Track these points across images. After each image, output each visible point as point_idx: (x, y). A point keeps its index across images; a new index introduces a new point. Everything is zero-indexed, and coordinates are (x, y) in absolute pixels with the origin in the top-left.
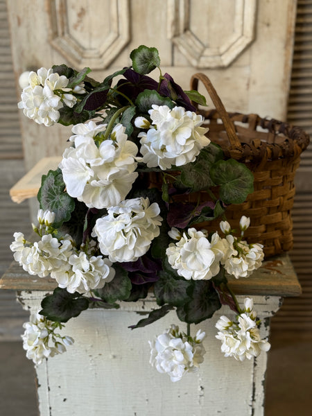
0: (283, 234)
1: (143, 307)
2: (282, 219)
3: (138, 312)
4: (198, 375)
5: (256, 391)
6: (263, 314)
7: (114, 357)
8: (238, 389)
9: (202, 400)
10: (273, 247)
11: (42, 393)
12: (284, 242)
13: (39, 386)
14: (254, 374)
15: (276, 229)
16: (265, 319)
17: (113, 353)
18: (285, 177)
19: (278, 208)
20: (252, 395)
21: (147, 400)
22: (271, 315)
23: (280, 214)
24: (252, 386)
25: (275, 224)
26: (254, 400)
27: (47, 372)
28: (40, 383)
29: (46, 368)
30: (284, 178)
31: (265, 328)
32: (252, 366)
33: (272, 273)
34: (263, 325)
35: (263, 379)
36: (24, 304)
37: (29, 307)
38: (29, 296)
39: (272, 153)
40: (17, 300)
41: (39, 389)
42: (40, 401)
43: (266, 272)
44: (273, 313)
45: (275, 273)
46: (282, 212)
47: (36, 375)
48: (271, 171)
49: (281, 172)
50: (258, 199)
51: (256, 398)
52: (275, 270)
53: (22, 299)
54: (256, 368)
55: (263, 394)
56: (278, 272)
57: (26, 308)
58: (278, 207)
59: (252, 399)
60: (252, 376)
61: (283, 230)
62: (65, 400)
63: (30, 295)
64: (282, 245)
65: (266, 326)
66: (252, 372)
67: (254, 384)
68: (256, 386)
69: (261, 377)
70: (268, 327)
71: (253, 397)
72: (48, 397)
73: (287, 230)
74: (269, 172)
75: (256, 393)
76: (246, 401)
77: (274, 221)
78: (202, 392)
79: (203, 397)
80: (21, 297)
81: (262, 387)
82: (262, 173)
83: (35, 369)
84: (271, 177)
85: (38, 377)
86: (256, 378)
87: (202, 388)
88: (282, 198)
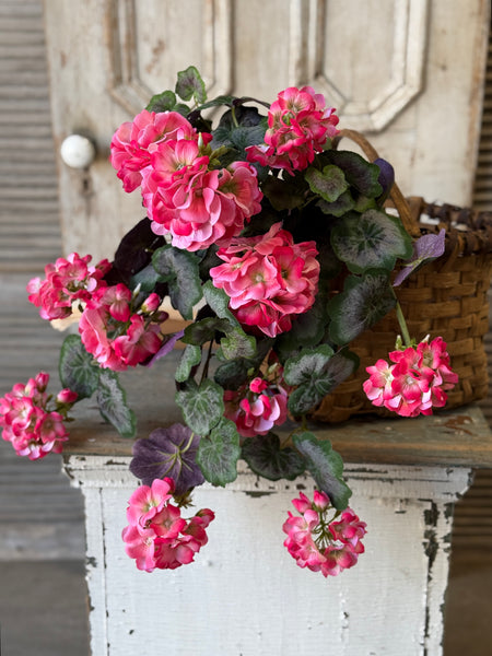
0: (474, 373)
1: (256, 485)
2: (475, 348)
3: (248, 493)
4: (341, 595)
5: (431, 620)
6: (444, 497)
7: (210, 564)
8: (403, 618)
9: (346, 635)
10: (461, 393)
11: (96, 619)
12: (476, 386)
13: (92, 609)
14: (428, 593)
15: (466, 364)
16: (446, 505)
17: (208, 558)
18: (480, 283)
19: (470, 331)
20: (424, 627)
21: (260, 634)
22: (454, 499)
23: (471, 340)
24: (424, 613)
25: (465, 355)
26: (427, 636)
27: (106, 588)
28: (93, 604)
29: (103, 580)
30: (477, 285)
31: (445, 520)
32: (426, 581)
33: (456, 433)
34: (442, 516)
35: (442, 602)
36: (73, 477)
37: (81, 483)
38: (81, 465)
39: (466, 245)
40: (63, 470)
41: (92, 613)
42: (93, 633)
43: (448, 433)
44: (458, 495)
45: (462, 433)
46: (474, 338)
47: (88, 592)
48: (462, 273)
49: (475, 276)
50: (442, 315)
51: (430, 632)
52: (461, 429)
53: (70, 469)
54: (431, 584)
55: (442, 626)
56: (466, 432)
57: (75, 484)
58: (469, 329)
59: (424, 634)
60: (425, 596)
61: (475, 367)
62: (131, 632)
63: (84, 463)
64: (473, 389)
65: (447, 517)
66: (425, 590)
67: (427, 610)
68: (430, 613)
69: (438, 599)
70: (451, 519)
71: (426, 630)
72: (105, 627)
73: (480, 366)
74: (458, 273)
75: (430, 625)
76: (415, 636)
77: (462, 351)
78: (346, 622)
79: (347, 630)
80: (69, 466)
81: (441, 614)
82: (449, 274)
83: (86, 583)
84: (461, 282)
85: (91, 595)
86: (431, 599)
87: (346, 615)
88: (474, 315)
